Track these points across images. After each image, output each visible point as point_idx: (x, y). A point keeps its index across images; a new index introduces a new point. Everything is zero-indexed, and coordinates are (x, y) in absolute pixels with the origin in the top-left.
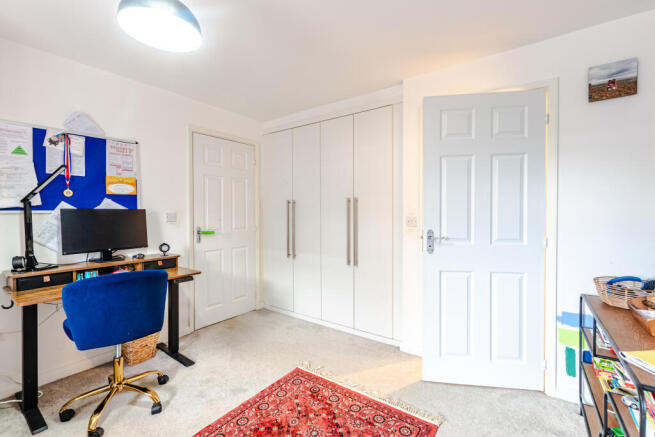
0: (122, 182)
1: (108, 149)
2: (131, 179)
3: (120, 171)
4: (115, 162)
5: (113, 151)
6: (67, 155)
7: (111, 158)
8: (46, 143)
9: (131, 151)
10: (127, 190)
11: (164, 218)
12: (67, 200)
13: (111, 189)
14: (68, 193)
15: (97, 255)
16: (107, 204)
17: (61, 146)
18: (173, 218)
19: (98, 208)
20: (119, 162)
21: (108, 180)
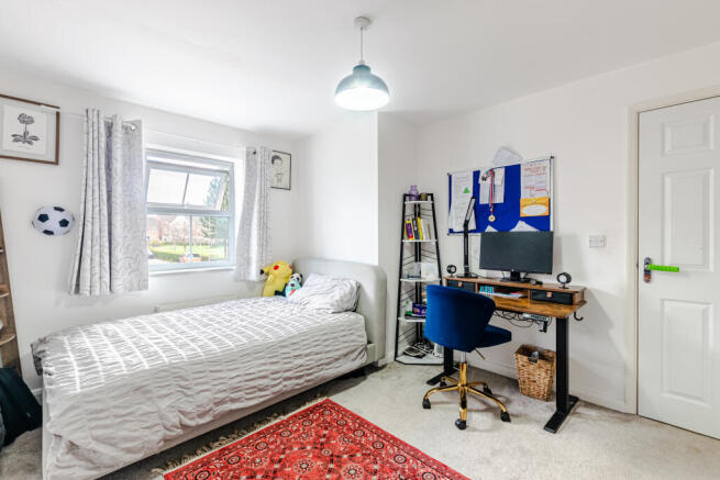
0: (535, 203)
1: (523, 172)
2: (544, 198)
3: (533, 192)
4: (529, 184)
5: (528, 172)
6: (493, 186)
7: (526, 180)
8: (480, 181)
9: (544, 168)
10: (540, 211)
11: (585, 243)
12: (492, 224)
13: (525, 211)
14: (492, 218)
15: (507, 275)
16: (522, 227)
17: (489, 180)
18: (600, 242)
19: (514, 230)
20: (532, 184)
21: (522, 202)
